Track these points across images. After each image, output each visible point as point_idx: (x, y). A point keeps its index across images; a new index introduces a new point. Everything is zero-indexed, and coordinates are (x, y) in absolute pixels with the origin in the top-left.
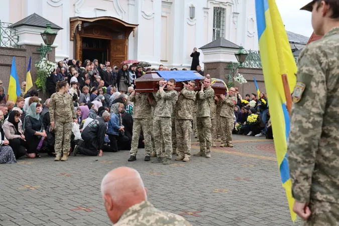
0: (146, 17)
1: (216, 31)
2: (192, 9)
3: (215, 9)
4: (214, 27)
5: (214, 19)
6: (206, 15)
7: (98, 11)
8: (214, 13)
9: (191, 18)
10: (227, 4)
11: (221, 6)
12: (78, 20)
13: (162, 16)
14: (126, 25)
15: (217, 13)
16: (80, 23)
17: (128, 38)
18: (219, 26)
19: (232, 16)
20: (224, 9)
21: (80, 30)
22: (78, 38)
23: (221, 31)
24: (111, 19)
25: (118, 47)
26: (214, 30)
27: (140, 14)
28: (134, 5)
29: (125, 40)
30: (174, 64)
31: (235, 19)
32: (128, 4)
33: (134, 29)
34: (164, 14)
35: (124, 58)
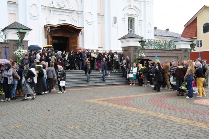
0: (89, 23)
1: (130, 31)
2: (115, 18)
3: (129, 19)
4: (129, 28)
5: (129, 23)
6: (124, 21)
7: (60, 21)
8: (129, 21)
9: (115, 23)
10: (135, 16)
11: (132, 16)
12: (48, 27)
13: (98, 23)
14: (77, 28)
15: (130, 21)
16: (49, 28)
17: (79, 36)
18: (131, 28)
19: (138, 21)
20: (134, 18)
21: (49, 32)
22: (49, 36)
23: (133, 31)
24: (68, 25)
25: (74, 40)
26: (129, 30)
27: (85, 22)
28: (82, 17)
29: (77, 37)
30: (106, 49)
31: (140, 24)
32: (78, 17)
33: (81, 30)
34: (99, 22)
35: (77, 46)
